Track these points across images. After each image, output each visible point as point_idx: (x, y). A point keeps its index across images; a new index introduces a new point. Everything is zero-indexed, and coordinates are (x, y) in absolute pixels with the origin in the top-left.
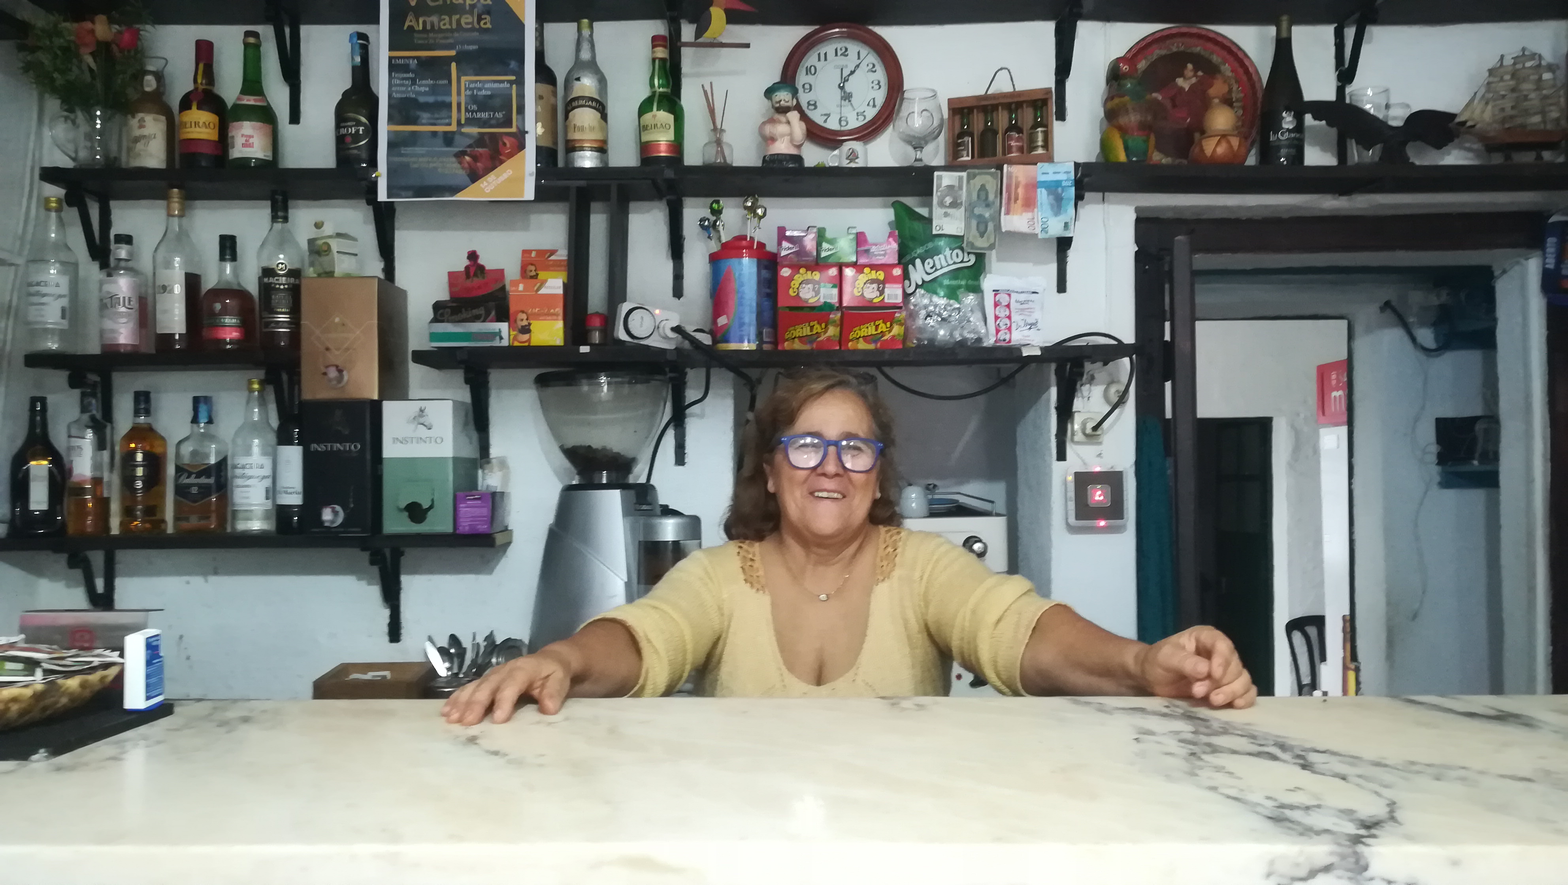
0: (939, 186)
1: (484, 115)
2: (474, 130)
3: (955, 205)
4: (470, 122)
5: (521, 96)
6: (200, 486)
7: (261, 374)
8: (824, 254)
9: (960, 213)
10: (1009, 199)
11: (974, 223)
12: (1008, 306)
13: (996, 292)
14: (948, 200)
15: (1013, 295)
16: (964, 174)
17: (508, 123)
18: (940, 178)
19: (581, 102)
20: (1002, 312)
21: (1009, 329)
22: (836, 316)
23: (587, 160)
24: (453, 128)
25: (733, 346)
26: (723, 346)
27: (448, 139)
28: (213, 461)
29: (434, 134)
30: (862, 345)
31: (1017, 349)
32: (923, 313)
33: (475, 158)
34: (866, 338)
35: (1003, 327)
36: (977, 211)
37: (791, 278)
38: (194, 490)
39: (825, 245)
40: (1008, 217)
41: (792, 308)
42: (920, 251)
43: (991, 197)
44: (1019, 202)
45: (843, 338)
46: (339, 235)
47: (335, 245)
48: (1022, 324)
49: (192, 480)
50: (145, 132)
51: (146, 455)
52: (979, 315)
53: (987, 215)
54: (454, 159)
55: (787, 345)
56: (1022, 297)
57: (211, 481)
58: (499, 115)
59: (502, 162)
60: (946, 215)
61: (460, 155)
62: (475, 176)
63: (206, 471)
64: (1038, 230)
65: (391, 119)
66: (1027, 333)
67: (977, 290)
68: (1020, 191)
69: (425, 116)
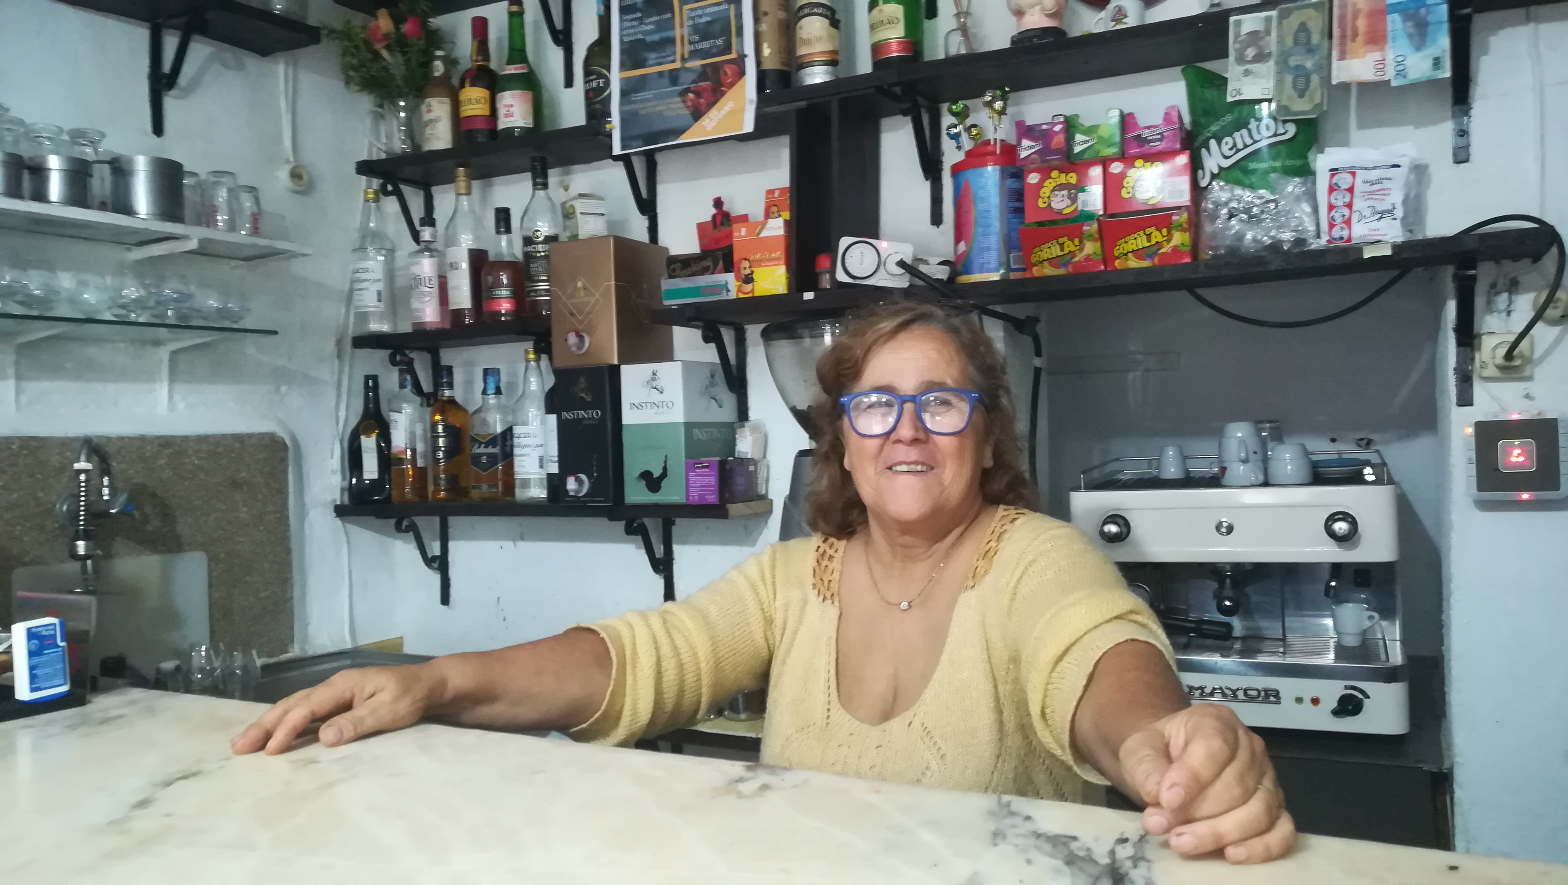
0: (1238, 35)
1: (705, 45)
2: (696, 64)
3: (1261, 57)
4: (696, 54)
5: (739, 16)
6: (489, 455)
9: (1268, 68)
10: (1343, 36)
11: (1289, 79)
12: (1351, 190)
13: (1334, 171)
14: (1251, 52)
15: (1359, 173)
16: (1274, 13)
17: (727, 49)
18: (1238, 23)
19: (806, 11)
20: (1340, 199)
21: (1348, 222)
22: (1092, 228)
23: (817, 76)
24: (677, 65)
25: (977, 277)
26: (965, 279)
27: (674, 77)
28: (499, 430)
29: (661, 74)
30: (1133, 263)
31: (1358, 249)
32: (1225, 211)
33: (698, 94)
34: (1138, 253)
35: (1339, 220)
36: (1293, 62)
37: (1040, 185)
38: (484, 459)
40: (1343, 63)
41: (1041, 224)
42: (1214, 128)
43: (1315, 39)
44: (1360, 39)
45: (1107, 257)
46: (582, 196)
47: (580, 206)
48: (1367, 212)
49: (482, 450)
50: (431, 116)
51: (445, 428)
52: (1307, 208)
53: (1309, 64)
54: (679, 99)
55: (1036, 272)
56: (1374, 175)
57: (496, 450)
58: (720, 42)
59: (723, 94)
60: (1247, 73)
61: (683, 94)
62: (697, 114)
63: (492, 441)
64: (1390, 74)
65: (623, 67)
66: (1376, 225)
67: (1306, 172)
68: (1362, 24)
69: (652, 56)
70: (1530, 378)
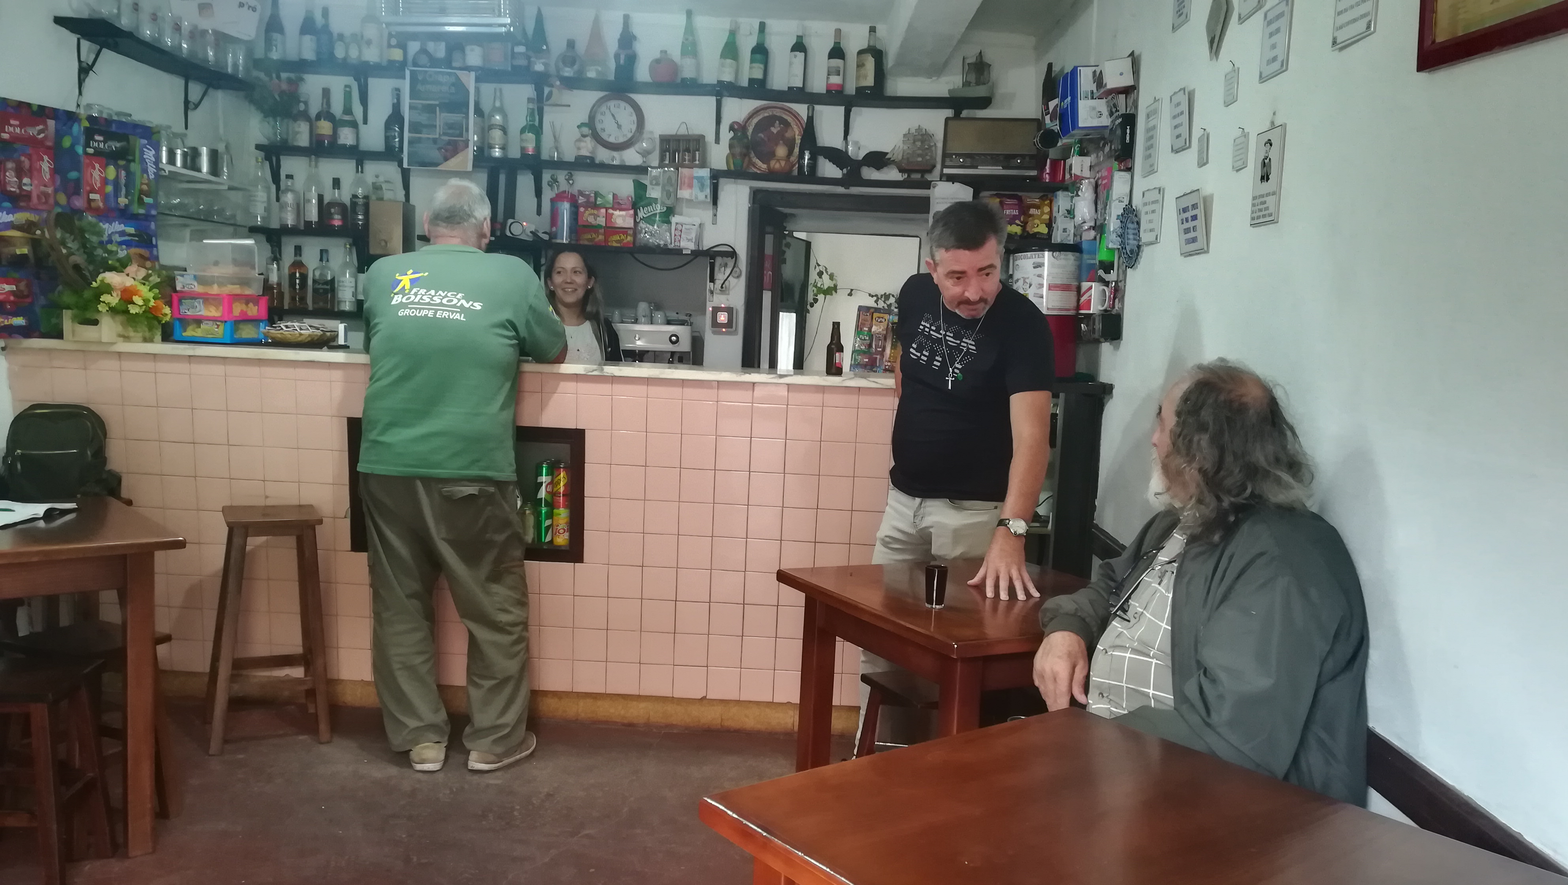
0: (651, 175)
1: (451, 131)
2: (446, 138)
3: (657, 184)
4: (445, 134)
5: (467, 124)
6: (324, 289)
7: (351, 240)
8: (598, 203)
9: (659, 188)
10: (681, 183)
11: (665, 193)
12: (681, 231)
13: (677, 224)
14: (654, 182)
15: (684, 226)
16: (662, 171)
17: (461, 135)
18: (651, 171)
19: (495, 127)
20: (678, 233)
21: (680, 241)
22: (602, 231)
23: (497, 153)
24: (437, 136)
25: (559, 241)
26: (554, 241)
27: (435, 141)
28: (329, 278)
29: (429, 138)
30: (615, 244)
31: (681, 250)
32: (644, 231)
33: (446, 151)
34: (617, 241)
35: (677, 240)
36: (667, 188)
37: (584, 212)
38: (321, 291)
39: (599, 199)
40: (681, 191)
41: (584, 226)
42: (642, 203)
43: (673, 181)
44: (686, 185)
45: (606, 241)
46: (386, 182)
47: (384, 186)
48: (685, 239)
49: (320, 286)
50: (300, 130)
51: (301, 274)
52: (668, 234)
53: (671, 190)
54: (437, 151)
55: (581, 242)
56: (688, 227)
57: (328, 287)
58: (458, 132)
59: (458, 153)
60: (653, 189)
61: (439, 149)
62: (446, 159)
63: (326, 283)
64: (693, 198)
65: (410, 131)
66: (687, 243)
67: (669, 222)
68: (686, 181)
69: (425, 130)
70: (729, 294)
